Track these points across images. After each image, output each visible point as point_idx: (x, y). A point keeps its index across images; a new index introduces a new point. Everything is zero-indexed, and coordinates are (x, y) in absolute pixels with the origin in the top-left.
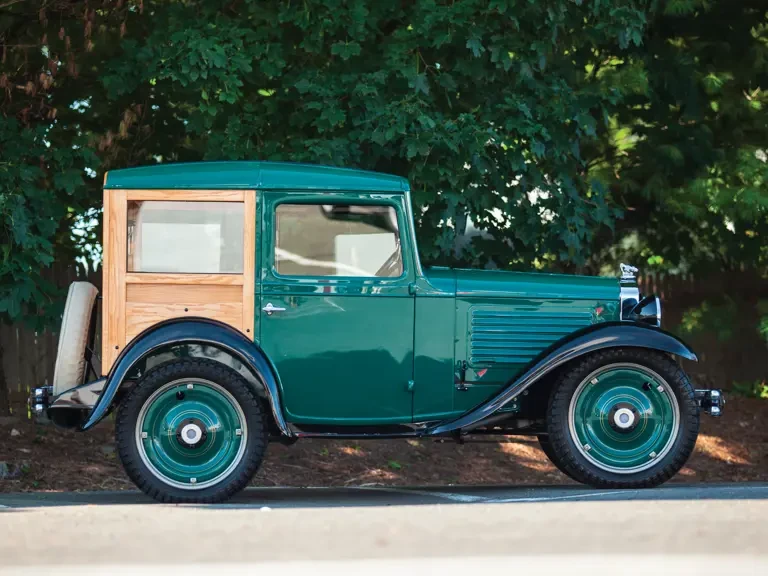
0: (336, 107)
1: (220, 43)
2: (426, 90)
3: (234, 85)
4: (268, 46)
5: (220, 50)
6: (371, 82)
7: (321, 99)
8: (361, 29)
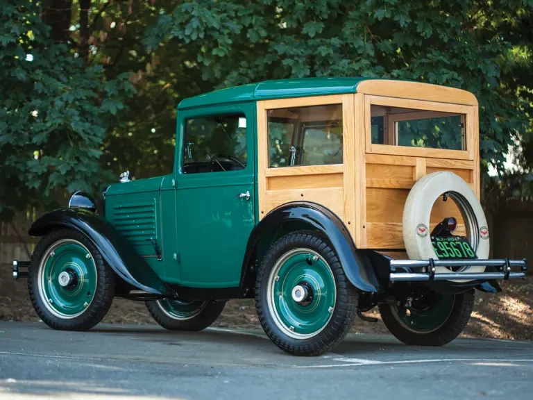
0: (304, 64)
1: (218, 13)
2: (372, 54)
3: (226, 43)
4: (254, 19)
5: (218, 17)
6: (329, 45)
7: (292, 57)
8: (324, 9)
